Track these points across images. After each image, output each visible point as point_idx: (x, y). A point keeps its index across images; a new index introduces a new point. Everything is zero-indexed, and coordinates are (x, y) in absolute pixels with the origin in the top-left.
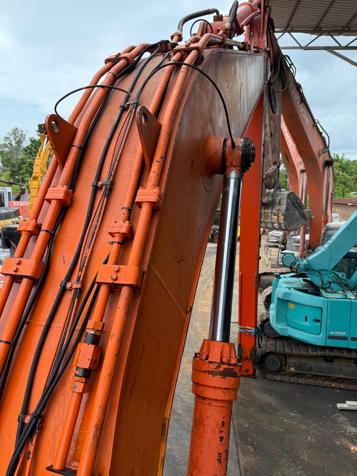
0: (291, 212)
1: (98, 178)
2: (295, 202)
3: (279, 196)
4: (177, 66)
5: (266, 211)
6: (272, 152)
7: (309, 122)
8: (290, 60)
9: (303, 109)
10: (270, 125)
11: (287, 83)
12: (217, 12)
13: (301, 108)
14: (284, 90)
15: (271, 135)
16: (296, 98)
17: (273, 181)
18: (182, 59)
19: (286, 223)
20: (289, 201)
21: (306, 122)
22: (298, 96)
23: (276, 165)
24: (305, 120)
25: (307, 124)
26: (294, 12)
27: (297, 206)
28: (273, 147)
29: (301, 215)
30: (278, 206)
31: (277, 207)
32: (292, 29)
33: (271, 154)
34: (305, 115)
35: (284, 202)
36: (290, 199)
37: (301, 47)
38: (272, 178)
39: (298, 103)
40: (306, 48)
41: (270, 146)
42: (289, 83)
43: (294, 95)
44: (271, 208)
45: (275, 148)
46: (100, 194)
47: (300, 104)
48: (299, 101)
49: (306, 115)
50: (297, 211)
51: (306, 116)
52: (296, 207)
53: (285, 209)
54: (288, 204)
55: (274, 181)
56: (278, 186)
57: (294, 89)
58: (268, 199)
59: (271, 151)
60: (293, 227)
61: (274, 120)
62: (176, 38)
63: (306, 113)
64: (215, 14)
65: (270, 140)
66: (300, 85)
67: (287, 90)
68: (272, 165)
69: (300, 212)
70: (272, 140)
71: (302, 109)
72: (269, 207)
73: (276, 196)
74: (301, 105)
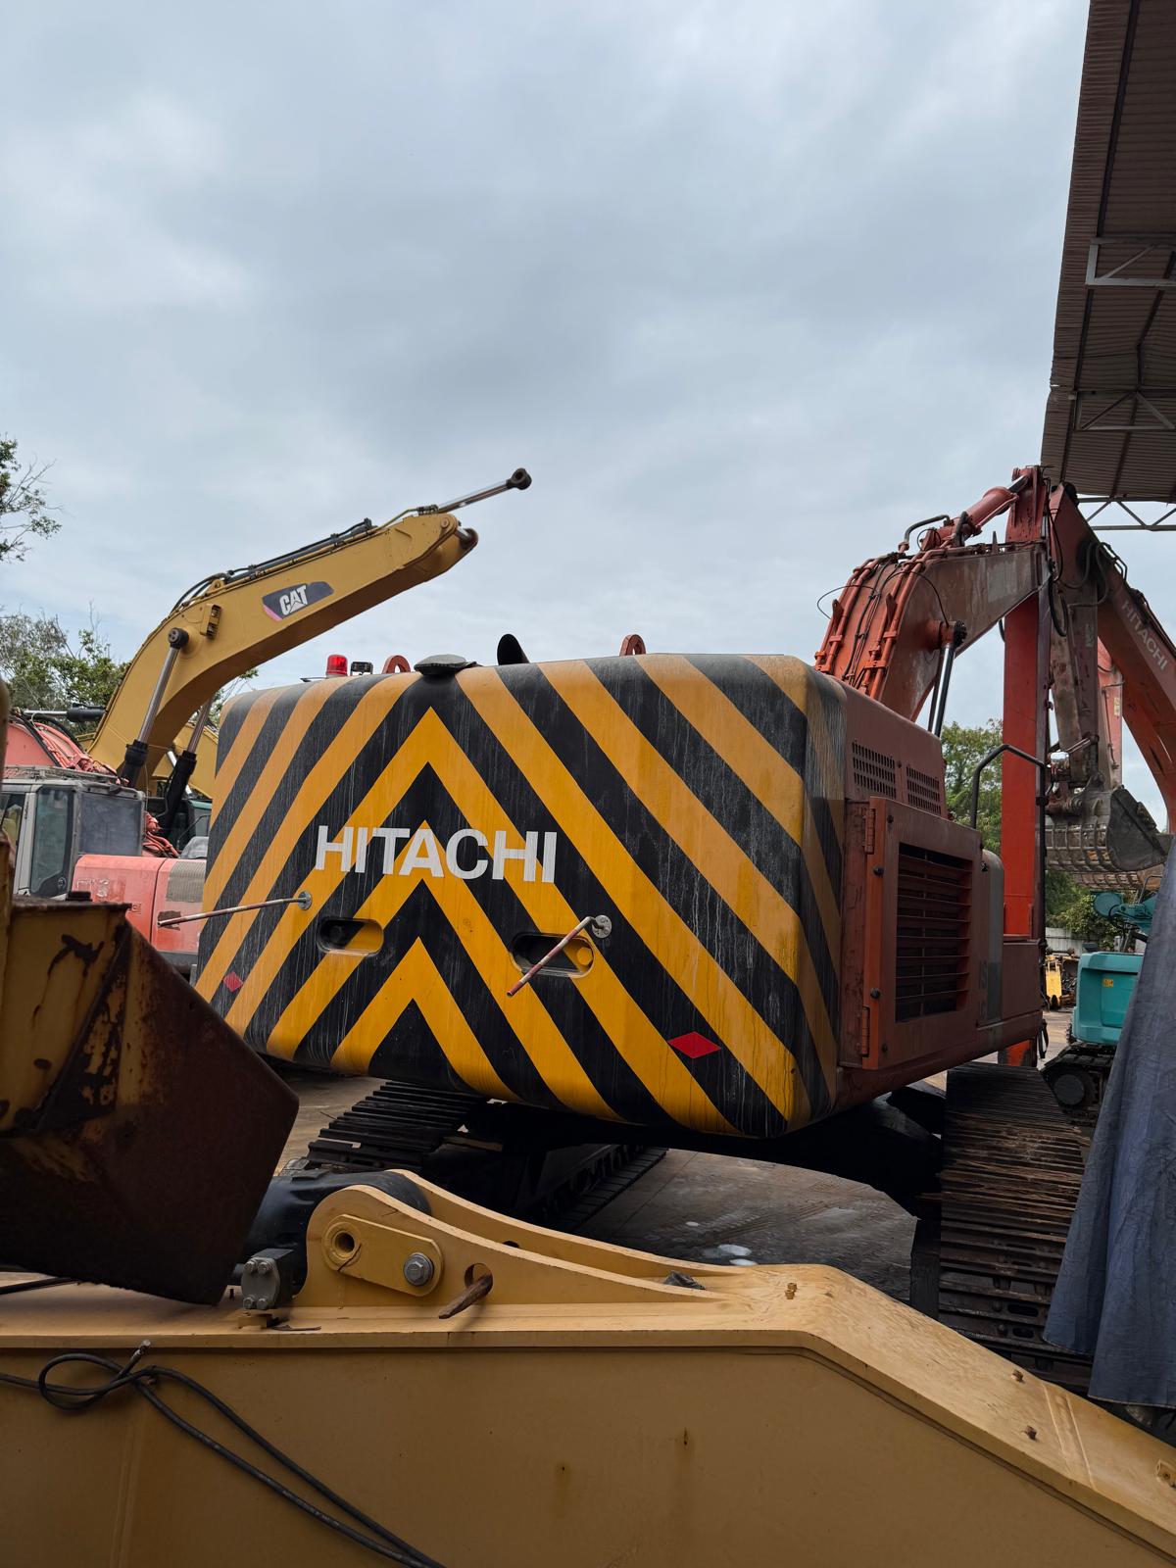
0: (1124, 831)
1: (858, 631)
2: (1131, 812)
3: (1095, 798)
4: (907, 573)
5: (1072, 829)
6: (1080, 715)
7: (1167, 665)
8: (1112, 552)
9: (1150, 640)
10: (1073, 664)
11: (1107, 589)
12: (948, 517)
13: (1145, 638)
14: (1102, 601)
15: (1076, 682)
16: (1133, 616)
17: (1084, 769)
18: (910, 569)
19: (1112, 849)
20: (1116, 806)
21: (1159, 663)
22: (1135, 615)
23: (1089, 738)
24: (1157, 659)
25: (1162, 667)
26: (1120, 469)
27: (1137, 820)
28: (1081, 705)
29: (1150, 842)
30: (1097, 818)
31: (1094, 820)
32: (1125, 496)
33: (1077, 718)
34: (1155, 651)
35: (1107, 808)
36: (1119, 803)
37: (1143, 527)
38: (1081, 765)
39: (1136, 627)
40: (1155, 528)
41: (1075, 702)
42: (1110, 590)
43: (1127, 612)
44: (1081, 822)
45: (1085, 705)
46: (859, 641)
47: (1141, 628)
48: (1140, 622)
49: (1158, 650)
50: (1139, 831)
51: (1159, 653)
52: (1133, 821)
53: (1107, 822)
54: (1113, 811)
55: (1087, 770)
56: (1096, 778)
57: (1124, 601)
58: (1073, 802)
59: (1076, 712)
60: (1129, 862)
61: (1081, 656)
62: (903, 547)
63: (1157, 646)
64: (945, 519)
65: (1073, 690)
66: (1142, 595)
67: (1109, 601)
68: (1080, 738)
69: (1146, 837)
70: (1077, 691)
71: (1148, 640)
72: (1078, 821)
73: (1092, 799)
74: (1145, 631)
